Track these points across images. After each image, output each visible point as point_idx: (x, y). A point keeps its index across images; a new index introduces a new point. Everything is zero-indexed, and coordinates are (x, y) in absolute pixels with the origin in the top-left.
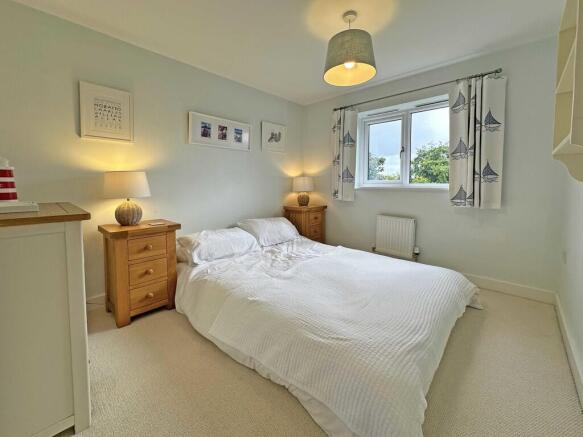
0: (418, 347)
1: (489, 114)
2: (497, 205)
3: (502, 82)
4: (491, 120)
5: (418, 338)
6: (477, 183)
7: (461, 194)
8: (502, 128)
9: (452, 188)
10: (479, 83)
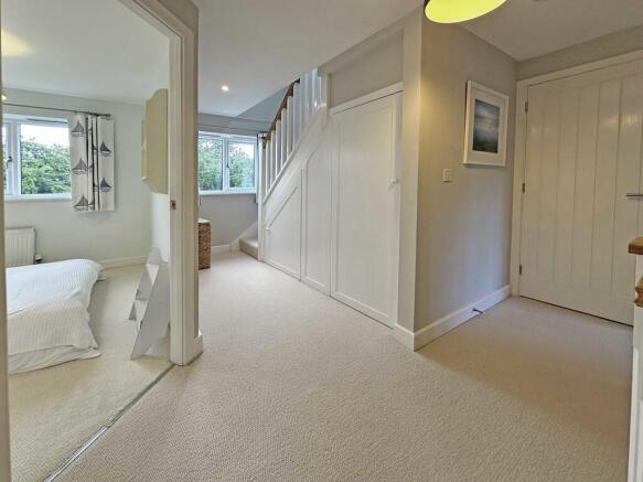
0: (78, 293)
1: (103, 145)
2: (111, 208)
3: (111, 123)
4: (104, 148)
5: (76, 291)
6: (96, 193)
7: (83, 202)
8: (112, 154)
9: (74, 197)
10: (94, 119)
